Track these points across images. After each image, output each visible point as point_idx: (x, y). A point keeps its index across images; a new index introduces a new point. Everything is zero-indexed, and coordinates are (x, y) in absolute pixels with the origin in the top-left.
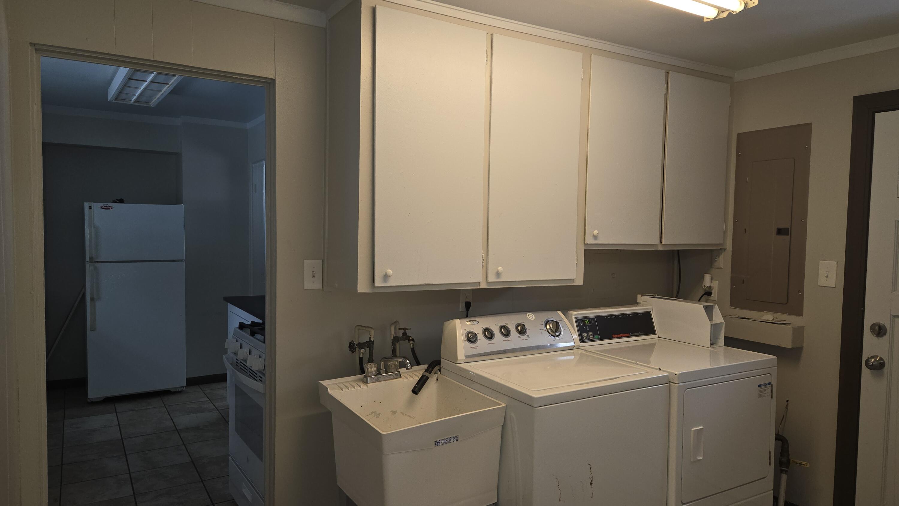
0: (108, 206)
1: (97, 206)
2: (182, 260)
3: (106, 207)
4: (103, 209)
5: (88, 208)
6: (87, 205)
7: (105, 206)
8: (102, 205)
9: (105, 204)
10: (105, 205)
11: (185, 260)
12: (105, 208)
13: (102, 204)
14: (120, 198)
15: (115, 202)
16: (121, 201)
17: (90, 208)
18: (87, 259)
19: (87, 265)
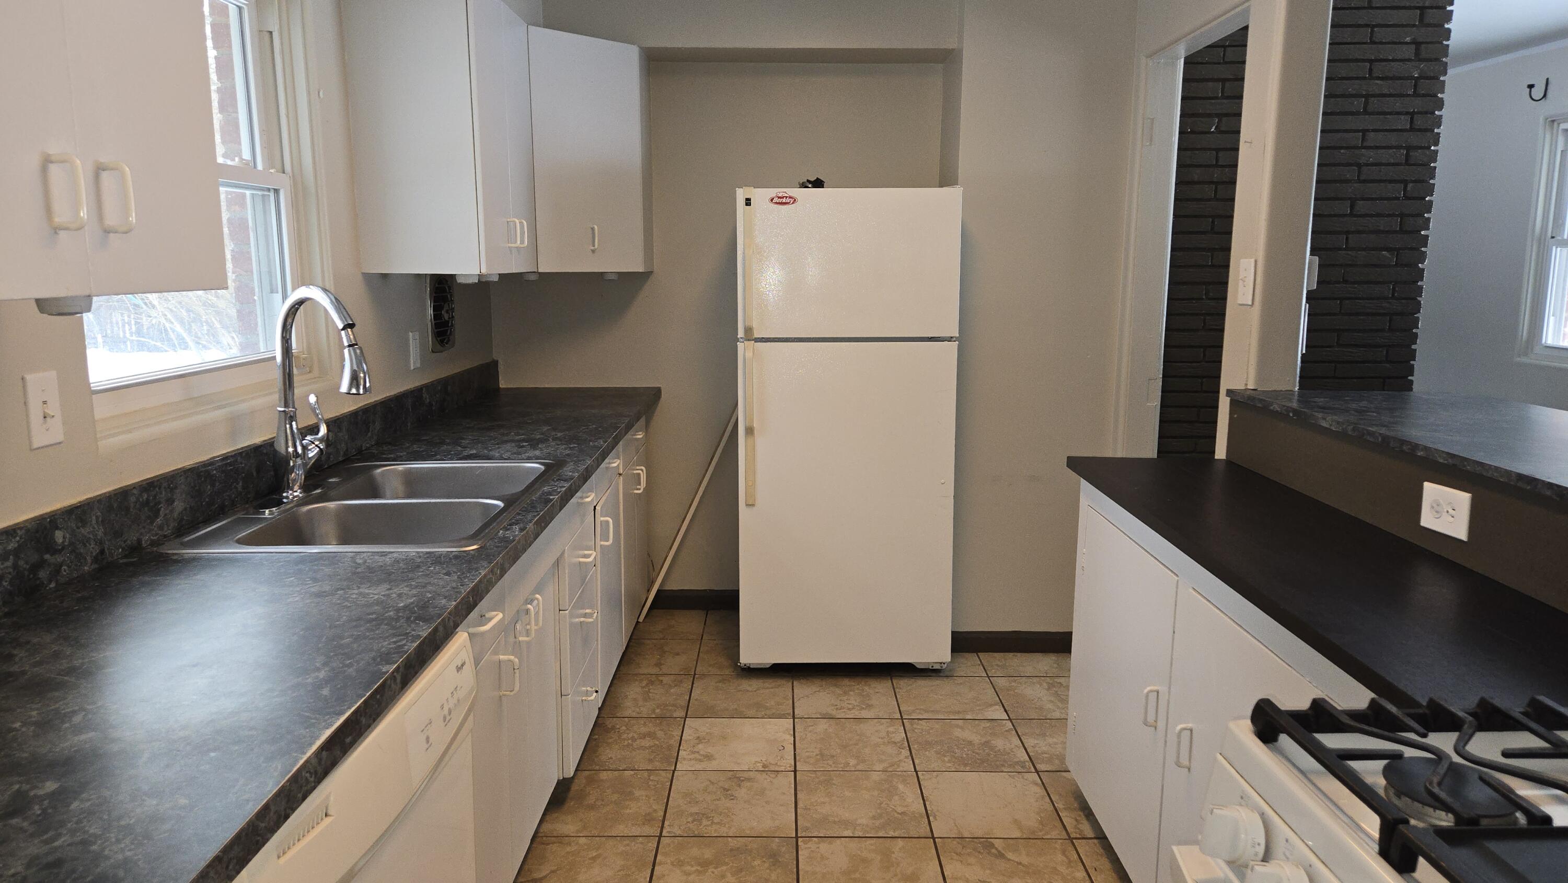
0: (786, 197)
1: (761, 196)
2: (950, 339)
3: (783, 198)
4: (776, 203)
5: (743, 202)
6: (741, 194)
7: (779, 198)
8: (775, 195)
9: (781, 191)
10: (780, 195)
11: (957, 339)
12: (782, 201)
13: (773, 192)
14: (815, 178)
15: (803, 186)
16: (818, 184)
17: (748, 202)
18: (741, 334)
19: (740, 346)
